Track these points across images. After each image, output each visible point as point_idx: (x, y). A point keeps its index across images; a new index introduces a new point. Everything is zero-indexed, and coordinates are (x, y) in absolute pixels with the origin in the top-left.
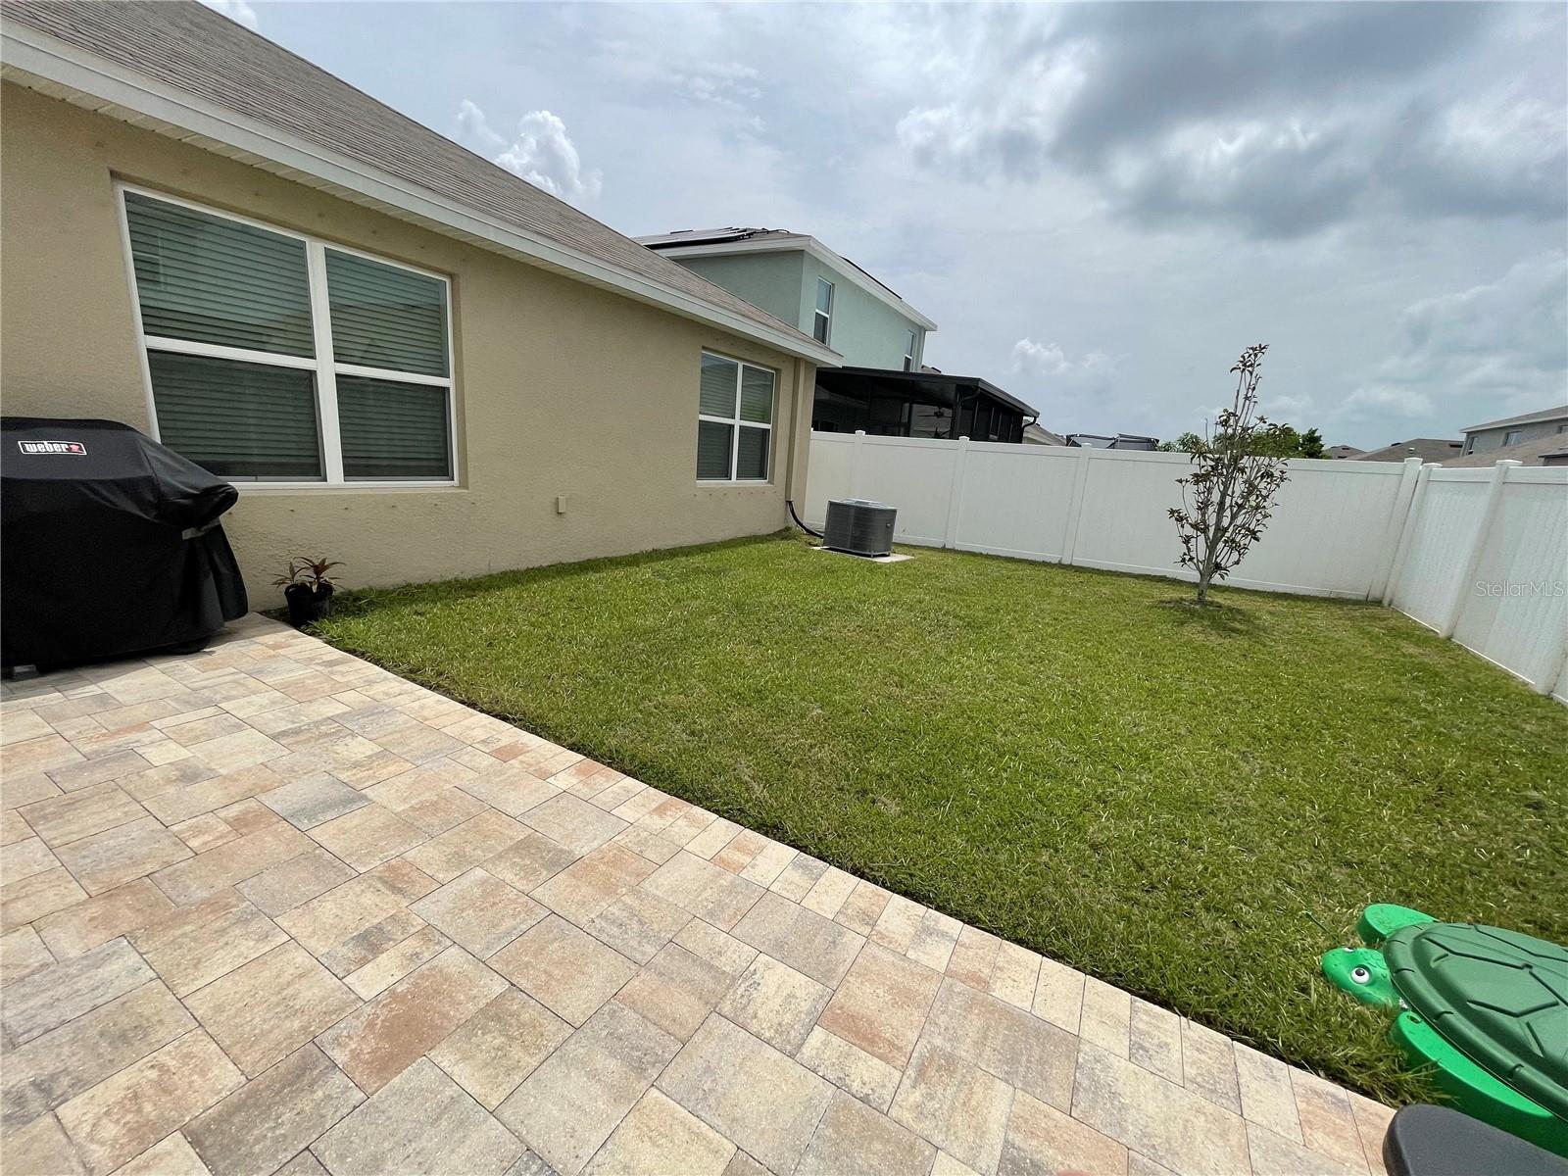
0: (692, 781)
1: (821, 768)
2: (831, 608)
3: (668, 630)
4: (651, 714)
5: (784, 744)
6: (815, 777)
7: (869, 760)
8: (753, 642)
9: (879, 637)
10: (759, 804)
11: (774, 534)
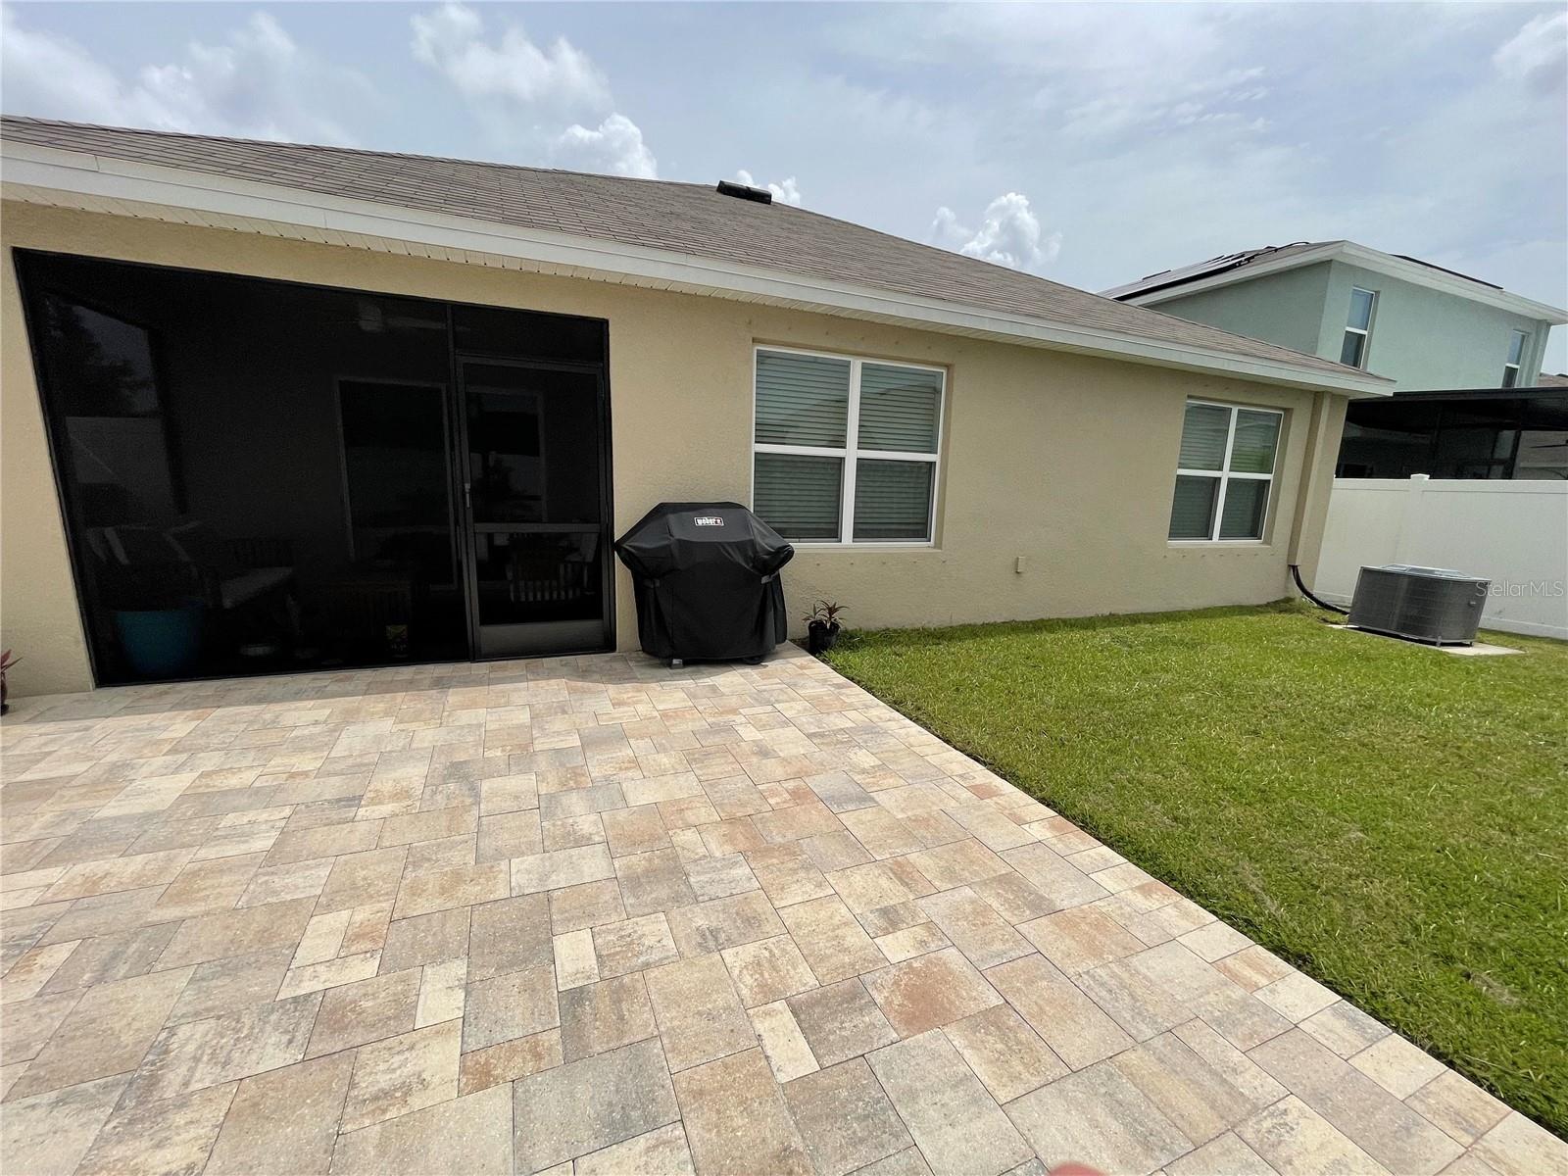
1: (1369, 907)
2: (1370, 707)
3: (1137, 702)
4: (1124, 787)
5: (1306, 862)
6: (1359, 916)
7: (1453, 919)
8: (1247, 732)
9: (1460, 757)
10: (1274, 921)
11: (1268, 605)
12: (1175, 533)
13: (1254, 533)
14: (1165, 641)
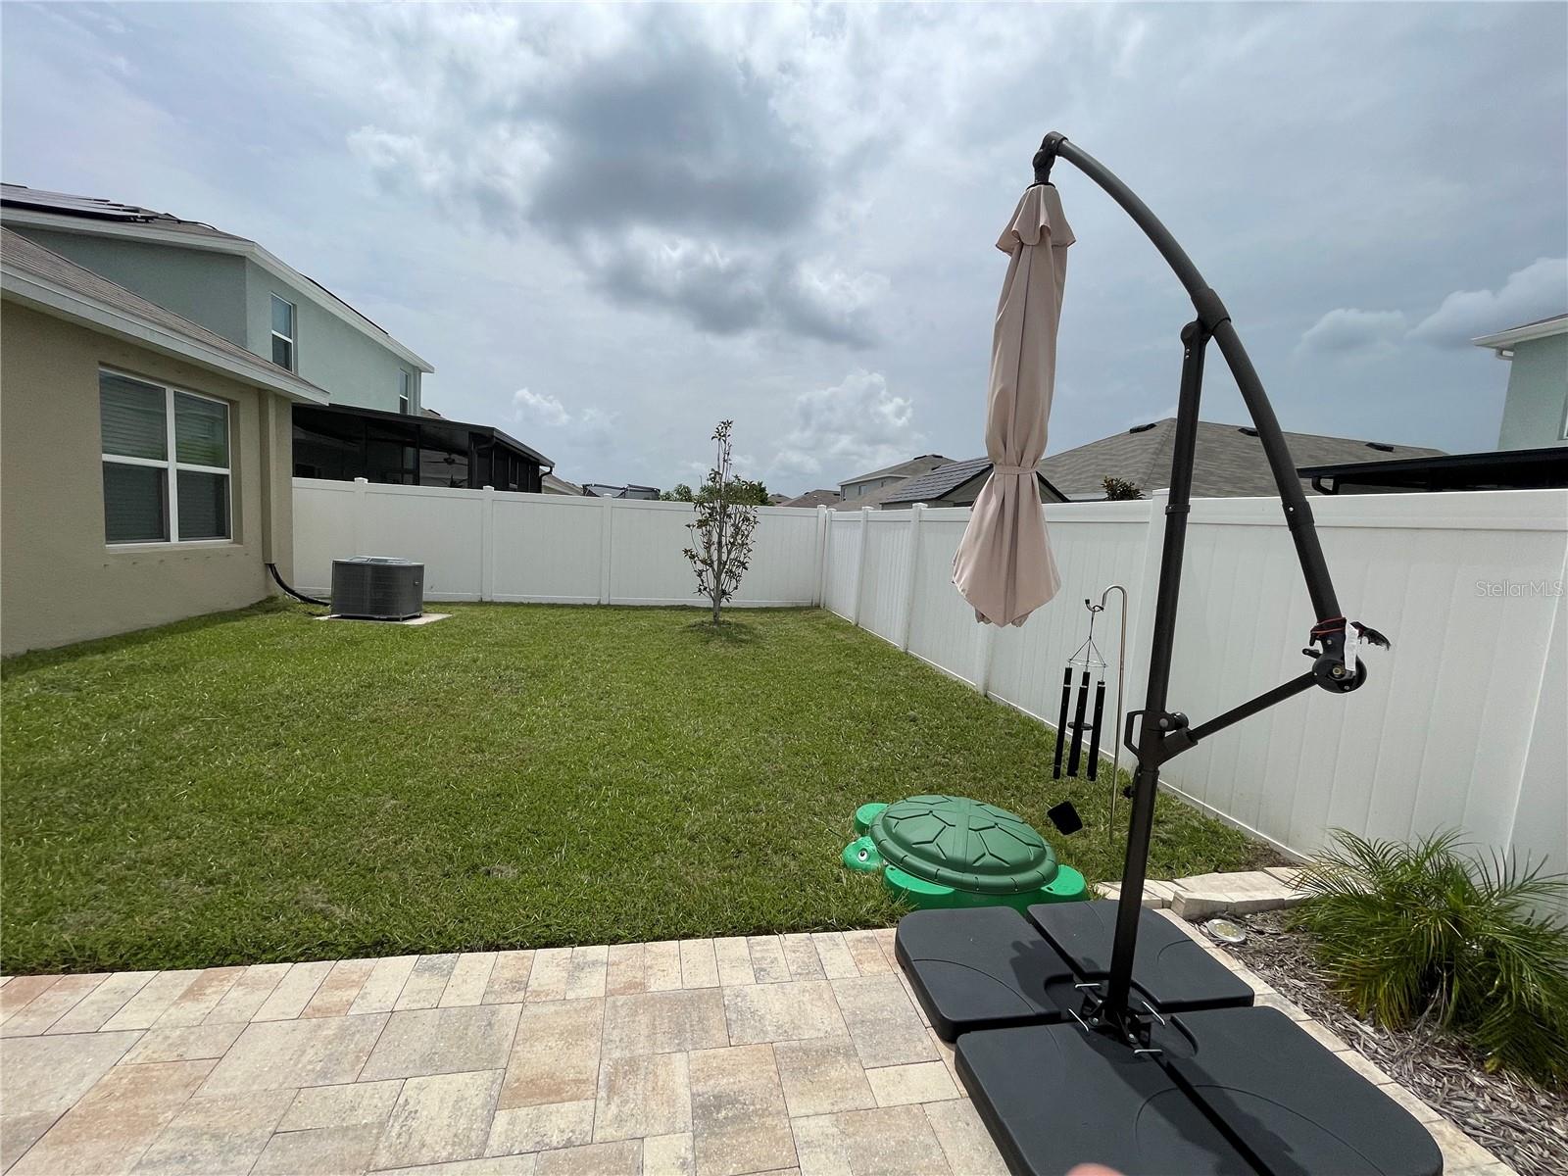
0: (234, 940)
1: (416, 861)
2: (370, 686)
3: (110, 760)
4: (124, 879)
5: (359, 851)
6: (411, 873)
7: (468, 834)
8: (268, 747)
9: (439, 706)
10: (348, 926)
11: (252, 607)
12: (113, 535)
13: (221, 531)
14: (131, 670)
